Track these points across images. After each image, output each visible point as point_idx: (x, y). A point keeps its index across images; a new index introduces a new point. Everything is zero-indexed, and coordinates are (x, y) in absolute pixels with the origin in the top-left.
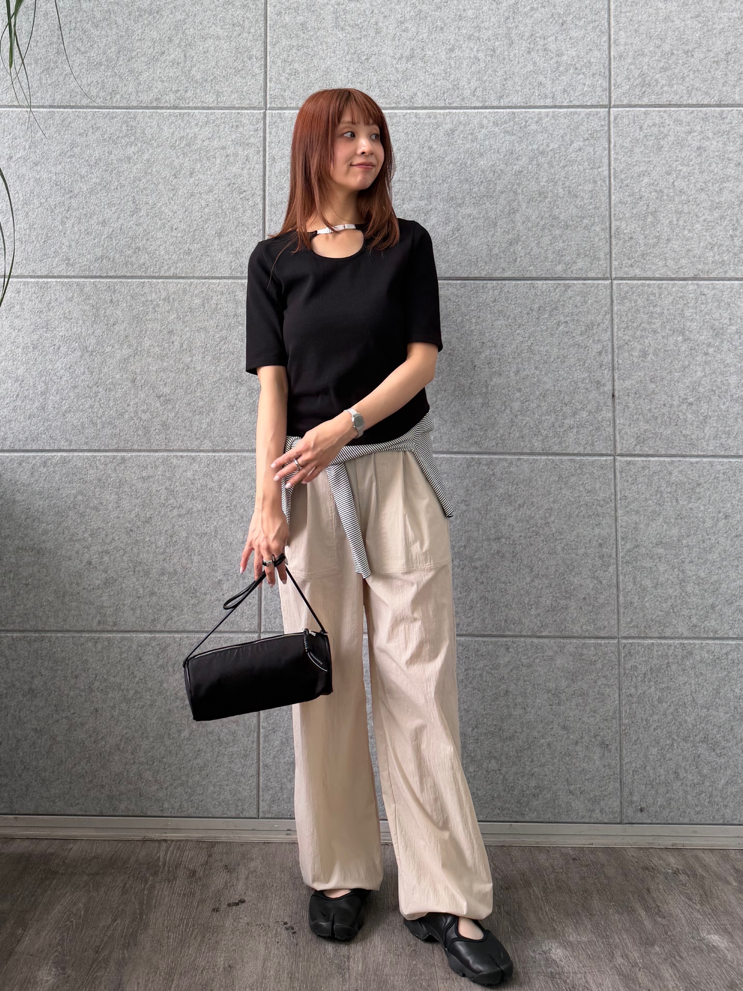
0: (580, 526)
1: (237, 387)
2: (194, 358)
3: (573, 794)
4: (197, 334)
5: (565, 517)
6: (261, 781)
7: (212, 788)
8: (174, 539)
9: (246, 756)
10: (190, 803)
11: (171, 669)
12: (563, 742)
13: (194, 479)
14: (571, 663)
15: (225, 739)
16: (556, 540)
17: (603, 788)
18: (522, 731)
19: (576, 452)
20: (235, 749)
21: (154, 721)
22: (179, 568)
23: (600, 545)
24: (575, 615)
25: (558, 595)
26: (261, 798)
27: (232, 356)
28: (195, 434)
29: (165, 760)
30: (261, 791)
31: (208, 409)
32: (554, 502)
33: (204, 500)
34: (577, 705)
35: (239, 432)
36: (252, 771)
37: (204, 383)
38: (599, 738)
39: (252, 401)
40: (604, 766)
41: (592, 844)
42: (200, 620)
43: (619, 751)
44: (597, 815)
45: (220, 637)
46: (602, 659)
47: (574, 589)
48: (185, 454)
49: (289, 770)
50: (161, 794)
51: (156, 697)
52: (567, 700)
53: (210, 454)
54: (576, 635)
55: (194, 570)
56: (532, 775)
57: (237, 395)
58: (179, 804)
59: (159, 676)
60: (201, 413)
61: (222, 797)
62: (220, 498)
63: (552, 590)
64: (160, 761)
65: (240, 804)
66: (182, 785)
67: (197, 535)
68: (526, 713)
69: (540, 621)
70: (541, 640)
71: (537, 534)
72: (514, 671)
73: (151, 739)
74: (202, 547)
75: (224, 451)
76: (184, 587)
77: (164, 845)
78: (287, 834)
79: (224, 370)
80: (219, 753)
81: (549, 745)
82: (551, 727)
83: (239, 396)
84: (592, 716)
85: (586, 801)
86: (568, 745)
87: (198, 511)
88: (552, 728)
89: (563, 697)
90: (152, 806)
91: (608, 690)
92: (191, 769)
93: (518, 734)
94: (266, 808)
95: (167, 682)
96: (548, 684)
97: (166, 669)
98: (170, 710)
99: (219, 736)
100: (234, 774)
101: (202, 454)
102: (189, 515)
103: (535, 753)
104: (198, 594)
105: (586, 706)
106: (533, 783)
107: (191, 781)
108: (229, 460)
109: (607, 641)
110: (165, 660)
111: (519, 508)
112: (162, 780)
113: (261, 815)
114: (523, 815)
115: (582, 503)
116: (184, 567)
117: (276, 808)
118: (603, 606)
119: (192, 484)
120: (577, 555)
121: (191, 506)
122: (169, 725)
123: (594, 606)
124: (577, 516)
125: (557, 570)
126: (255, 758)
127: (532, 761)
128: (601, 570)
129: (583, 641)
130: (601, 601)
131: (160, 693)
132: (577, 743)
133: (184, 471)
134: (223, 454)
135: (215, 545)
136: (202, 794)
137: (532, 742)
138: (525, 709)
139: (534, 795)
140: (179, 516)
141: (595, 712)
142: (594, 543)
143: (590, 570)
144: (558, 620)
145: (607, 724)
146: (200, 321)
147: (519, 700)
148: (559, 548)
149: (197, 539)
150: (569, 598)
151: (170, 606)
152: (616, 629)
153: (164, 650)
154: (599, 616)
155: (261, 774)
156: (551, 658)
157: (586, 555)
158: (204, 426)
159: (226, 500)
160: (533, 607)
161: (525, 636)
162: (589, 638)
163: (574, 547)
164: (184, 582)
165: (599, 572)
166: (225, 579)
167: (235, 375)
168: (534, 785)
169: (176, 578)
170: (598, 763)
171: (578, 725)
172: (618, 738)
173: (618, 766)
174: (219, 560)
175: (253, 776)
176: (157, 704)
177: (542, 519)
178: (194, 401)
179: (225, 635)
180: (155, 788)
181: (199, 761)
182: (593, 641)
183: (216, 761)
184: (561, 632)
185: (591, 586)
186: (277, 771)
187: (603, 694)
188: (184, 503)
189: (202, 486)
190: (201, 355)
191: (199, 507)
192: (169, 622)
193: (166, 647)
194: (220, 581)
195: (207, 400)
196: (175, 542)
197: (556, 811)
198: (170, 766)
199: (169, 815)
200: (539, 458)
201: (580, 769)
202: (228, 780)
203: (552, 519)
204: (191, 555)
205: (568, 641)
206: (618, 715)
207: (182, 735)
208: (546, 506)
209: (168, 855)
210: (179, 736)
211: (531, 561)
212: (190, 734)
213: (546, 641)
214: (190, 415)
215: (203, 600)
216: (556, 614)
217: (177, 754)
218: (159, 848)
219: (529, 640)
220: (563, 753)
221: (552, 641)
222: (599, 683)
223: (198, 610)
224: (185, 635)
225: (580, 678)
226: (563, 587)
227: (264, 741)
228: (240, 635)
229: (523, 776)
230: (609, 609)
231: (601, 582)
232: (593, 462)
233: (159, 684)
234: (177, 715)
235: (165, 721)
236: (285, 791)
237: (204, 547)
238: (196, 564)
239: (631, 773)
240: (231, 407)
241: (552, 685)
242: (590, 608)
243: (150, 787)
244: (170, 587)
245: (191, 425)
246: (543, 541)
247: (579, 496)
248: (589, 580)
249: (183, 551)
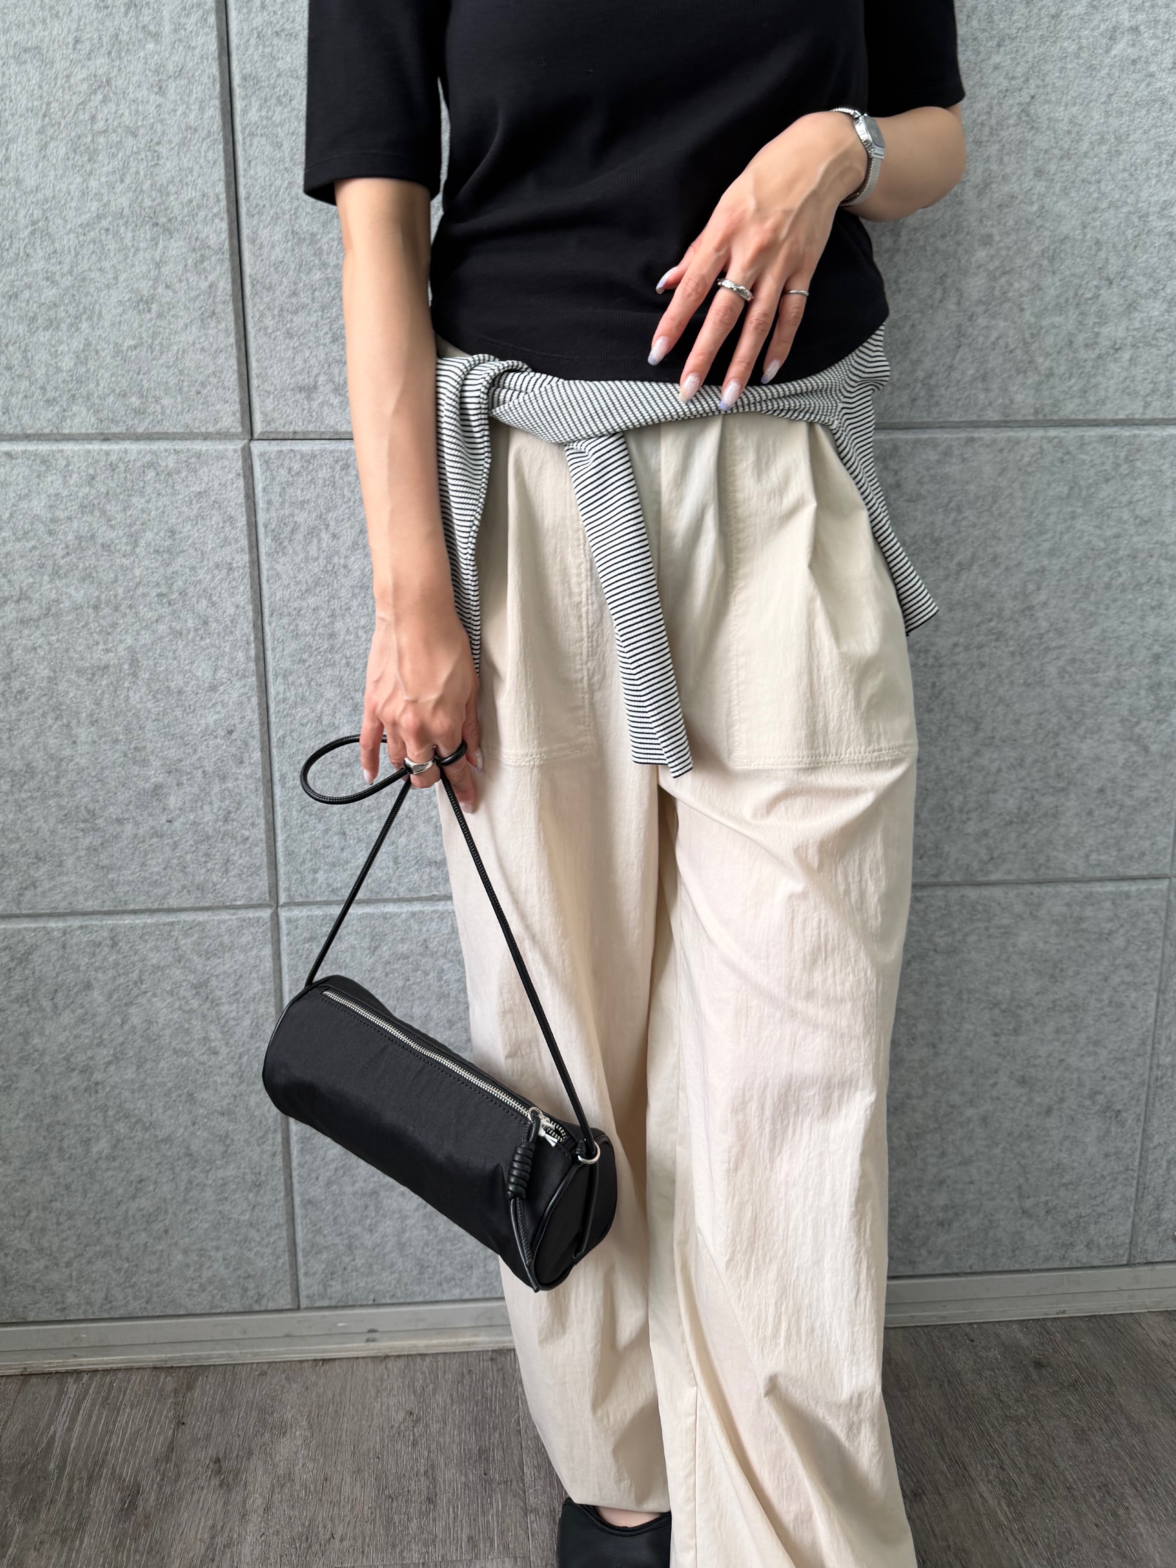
0: (1111, 612)
1: (155, 241)
2: (14, 150)
3: (1030, 1216)
4: (13, 68)
5: (1075, 591)
6: (299, 1235)
7: (180, 1257)
8: (16, 685)
9: (258, 1185)
10: (129, 1291)
11: (46, 1004)
12: (1017, 1111)
13: (54, 520)
14: (1053, 940)
15: (203, 1153)
16: (1048, 649)
17: (1099, 1200)
18: (925, 1094)
19: (1122, 416)
20: (230, 1171)
21: (16, 1123)
22: (39, 760)
23: (1157, 658)
24: (1074, 830)
25: (1036, 785)
26: (302, 1271)
27: (130, 141)
28: (43, 388)
29: (57, 1205)
30: (300, 1255)
31: (72, 310)
32: (1052, 553)
33: (87, 577)
34: (1058, 1031)
35: (172, 381)
36: (278, 1216)
37: (52, 229)
38: (1101, 1099)
39: (204, 285)
40: (1107, 1155)
41: (1064, 1312)
42: (112, 885)
43: (1141, 1124)
44: (1079, 1254)
45: (172, 924)
46: (1127, 926)
47: (1079, 770)
48: (18, 447)
49: (366, 1207)
50: (55, 1277)
51: (15, 1070)
52: (1036, 1021)
53: (95, 446)
54: (1070, 875)
55: (83, 762)
56: (941, 1183)
57: (158, 266)
58: (102, 1294)
59: (17, 1022)
60: (52, 324)
61: (206, 1274)
62: (137, 572)
63: (1023, 773)
64: (44, 1209)
65: (251, 1285)
66: (106, 1254)
67: (80, 672)
68: (936, 1054)
69: (988, 848)
70: (985, 892)
71: (999, 636)
72: (915, 965)
73: (17, 1163)
74: (98, 704)
75: (137, 438)
76: (60, 807)
77: (72, 1387)
78: (368, 1340)
79: (111, 186)
80: (190, 1182)
81: (984, 1120)
82: (991, 1081)
83: (165, 270)
84: (1089, 1054)
85: (1058, 1227)
86: (1029, 1117)
87: (77, 608)
88: (995, 1084)
89: (1027, 1016)
90: (36, 1303)
91: (1133, 995)
92: (126, 1219)
93: (915, 1101)
94: (316, 1289)
95: (42, 1034)
96: (993, 989)
97: (34, 1004)
98: (55, 1097)
99: (188, 1148)
100: (232, 1223)
101: (69, 447)
102: (50, 621)
103: (951, 1137)
104: (100, 822)
105: (1078, 1031)
106: (941, 1199)
107: (128, 1245)
108: (151, 465)
109: (1143, 886)
110: (30, 982)
111: (958, 573)
112: (54, 1248)
113: (304, 1303)
114: (912, 1263)
115: (1122, 553)
116: (52, 757)
117: (339, 1287)
118: (1145, 804)
119: (50, 533)
120: (1096, 685)
121: (53, 595)
122: (58, 1128)
123: (1122, 807)
124: (1108, 587)
125: (1040, 726)
126: (282, 1187)
127: (943, 1154)
128: (1149, 720)
129: (1087, 888)
130: (1139, 794)
131: (25, 1060)
132: (1049, 1111)
133: (21, 498)
134: (134, 447)
135: (135, 698)
136: (158, 1270)
137: (946, 1115)
138: (934, 1046)
139: (941, 1224)
140: (23, 622)
141: (1096, 1043)
142: (1142, 655)
143: (1123, 720)
144: (1032, 843)
145: (1122, 1068)
146: (20, 26)
147: (922, 1027)
148: (1052, 670)
149: (83, 682)
150: (1063, 790)
151: (26, 854)
152: (1169, 857)
153: (24, 959)
154: (1131, 830)
155: (298, 1220)
156: (1007, 932)
157: (1118, 684)
158: (67, 363)
159: (156, 577)
160: (974, 815)
161: (946, 885)
162: (1101, 880)
163: (1090, 665)
164: (58, 795)
165: (1144, 724)
166: (171, 780)
167: (147, 202)
168: (942, 1203)
169: (32, 784)
170: (1092, 1150)
171: (1057, 1073)
172: (1143, 1097)
173: (1137, 1154)
174: (149, 735)
175: (278, 1226)
176: (21, 1084)
177: (1015, 598)
178: (29, 286)
179: (184, 917)
180: (40, 1264)
181: (143, 1202)
182: (1110, 887)
183: (185, 1201)
184: (1035, 871)
185: (1121, 760)
186: (338, 1211)
187: (1120, 1005)
188: (31, 586)
189: (79, 538)
190: (34, 141)
191: (78, 596)
192: (29, 894)
193: (28, 953)
194: (157, 787)
195: (67, 281)
196: (21, 692)
197: (989, 1251)
198: (71, 1216)
199: (82, 1317)
200: (1022, 434)
201: (1050, 1165)
202: (219, 1238)
203: (1042, 597)
204: (68, 725)
205: (1050, 889)
206: (1149, 1048)
207: (95, 1150)
208: (1031, 565)
209: (77, 1428)
210: (88, 1151)
211: (978, 706)
212: (114, 1147)
213: (997, 892)
214: (22, 329)
215: (117, 837)
216: (1027, 831)
217: (85, 1192)
218: (61, 1392)
219: (954, 894)
220: (1016, 1134)
221: (1012, 893)
222: (1115, 980)
223: (106, 862)
224: (75, 922)
225: (1070, 973)
226: (1053, 764)
227: (302, 1151)
228: (225, 915)
229: (920, 1186)
230: (1157, 812)
231: (1146, 749)
232: (1164, 442)
233: (20, 1039)
234: (77, 1107)
235: (47, 1120)
236: (358, 1252)
237: (105, 703)
238: (86, 747)
239: (1164, 1164)
240: (143, 303)
241: (1001, 991)
242: (1113, 812)
243: (27, 1263)
244: (20, 807)
245: (27, 362)
246: (1013, 654)
247: (1117, 536)
248: (1118, 745)
249: (44, 715)
